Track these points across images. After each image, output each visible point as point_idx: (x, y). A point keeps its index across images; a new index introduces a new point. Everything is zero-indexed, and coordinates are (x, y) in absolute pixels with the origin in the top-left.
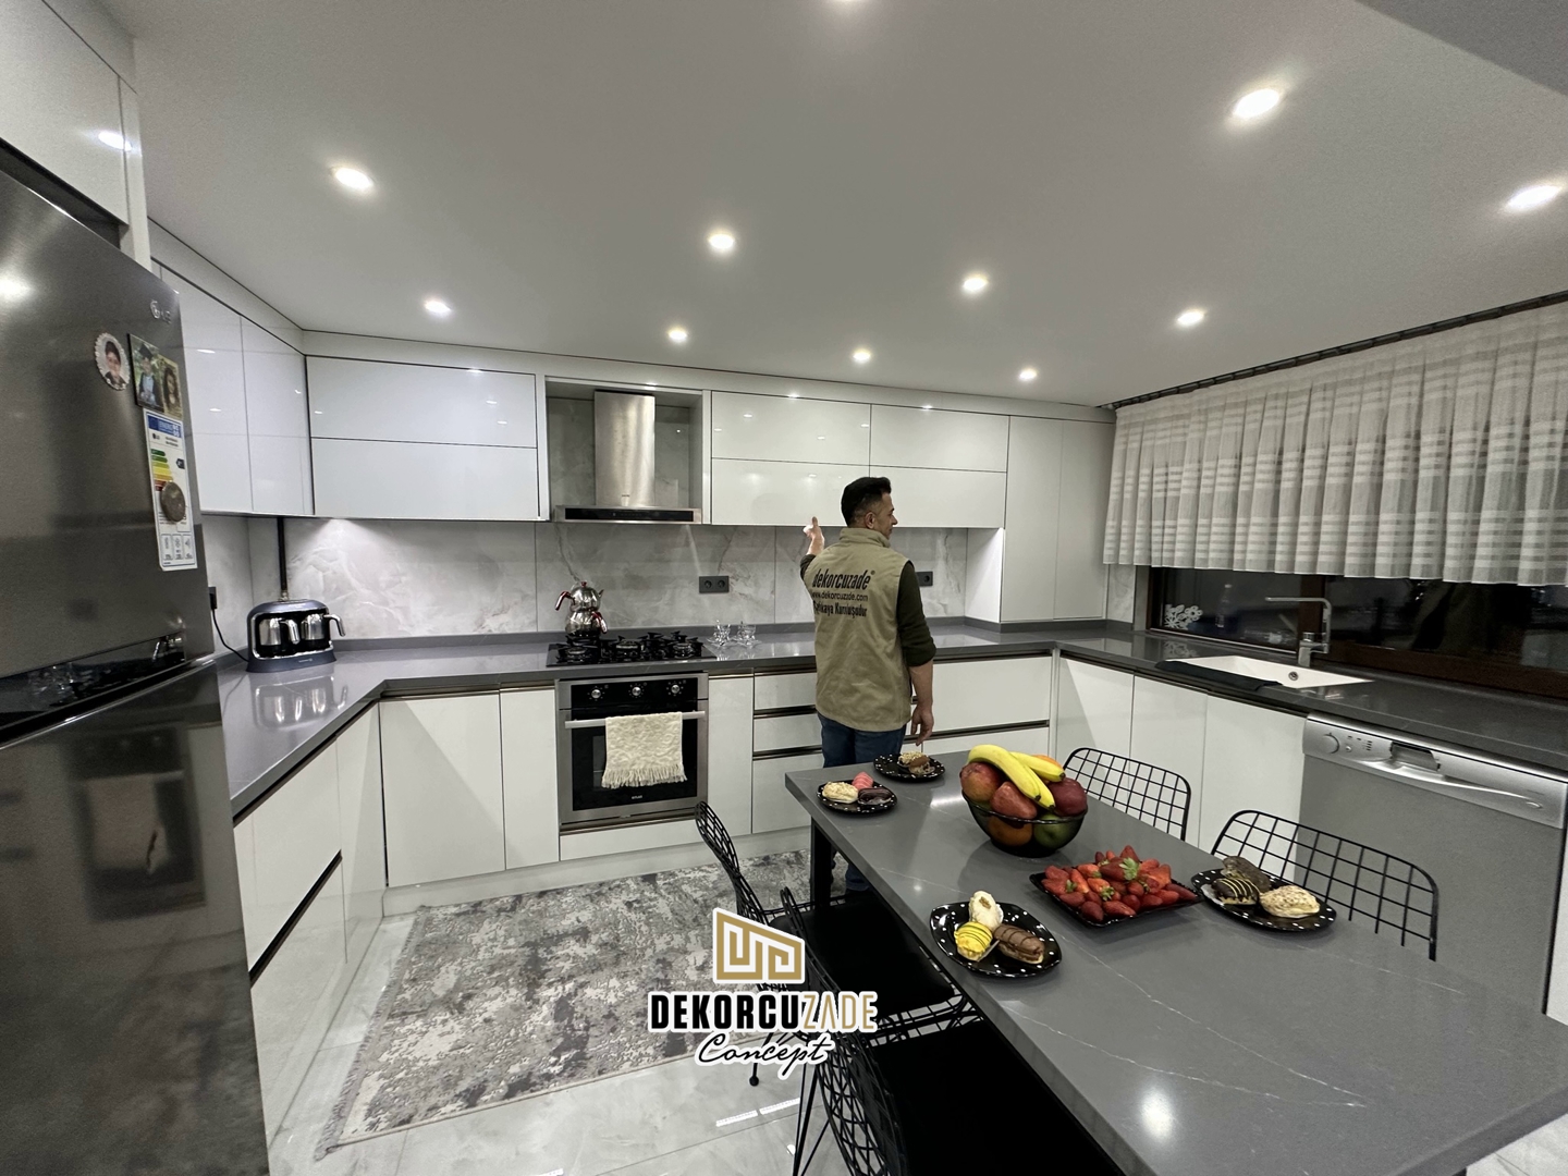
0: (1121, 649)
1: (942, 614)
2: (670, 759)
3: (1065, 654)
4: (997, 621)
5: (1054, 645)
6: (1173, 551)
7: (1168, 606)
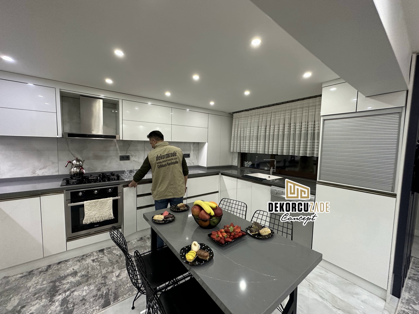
0: (235, 172)
1: (192, 165)
2: (108, 212)
3: (222, 174)
4: (206, 166)
5: (219, 172)
6: (245, 148)
7: (245, 162)
